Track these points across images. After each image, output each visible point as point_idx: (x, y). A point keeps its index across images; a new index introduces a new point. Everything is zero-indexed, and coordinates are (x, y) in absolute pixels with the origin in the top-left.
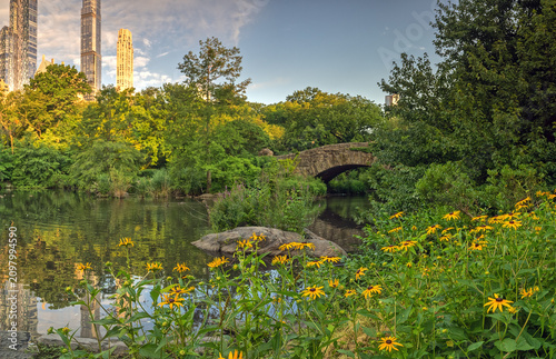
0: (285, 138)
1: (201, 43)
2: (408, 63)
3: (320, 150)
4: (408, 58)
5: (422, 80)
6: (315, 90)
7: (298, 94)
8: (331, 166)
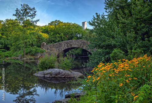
0: (50, 39)
1: (22, 5)
2: (98, 16)
3: (63, 43)
4: (98, 15)
5: (103, 21)
6: (58, 21)
7: (52, 22)
8: (67, 48)
